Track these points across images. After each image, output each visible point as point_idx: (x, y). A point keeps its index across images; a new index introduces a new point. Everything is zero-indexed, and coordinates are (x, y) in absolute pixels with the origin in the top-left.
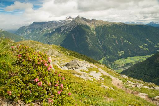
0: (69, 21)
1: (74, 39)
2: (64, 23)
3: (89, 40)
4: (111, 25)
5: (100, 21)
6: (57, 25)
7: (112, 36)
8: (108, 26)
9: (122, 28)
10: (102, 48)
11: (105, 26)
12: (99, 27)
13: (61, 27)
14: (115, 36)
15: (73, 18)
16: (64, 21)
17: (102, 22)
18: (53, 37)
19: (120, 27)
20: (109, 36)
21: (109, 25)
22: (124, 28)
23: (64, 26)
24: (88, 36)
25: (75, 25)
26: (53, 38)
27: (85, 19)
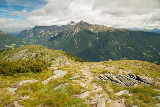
0: (71, 26)
1: (76, 44)
2: (67, 28)
3: (92, 45)
4: (114, 31)
5: (103, 27)
6: (59, 30)
7: (114, 42)
8: (111, 32)
9: (126, 35)
10: (105, 54)
11: (108, 32)
12: (102, 32)
13: (63, 32)
14: (118, 42)
15: (75, 23)
16: (67, 25)
17: (105, 27)
18: (55, 41)
19: (123, 33)
20: (112, 42)
21: (112, 30)
22: (127, 34)
23: (66, 31)
24: (90, 41)
25: (78, 30)
26: (55, 43)
27: (88, 24)
